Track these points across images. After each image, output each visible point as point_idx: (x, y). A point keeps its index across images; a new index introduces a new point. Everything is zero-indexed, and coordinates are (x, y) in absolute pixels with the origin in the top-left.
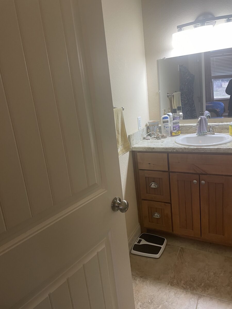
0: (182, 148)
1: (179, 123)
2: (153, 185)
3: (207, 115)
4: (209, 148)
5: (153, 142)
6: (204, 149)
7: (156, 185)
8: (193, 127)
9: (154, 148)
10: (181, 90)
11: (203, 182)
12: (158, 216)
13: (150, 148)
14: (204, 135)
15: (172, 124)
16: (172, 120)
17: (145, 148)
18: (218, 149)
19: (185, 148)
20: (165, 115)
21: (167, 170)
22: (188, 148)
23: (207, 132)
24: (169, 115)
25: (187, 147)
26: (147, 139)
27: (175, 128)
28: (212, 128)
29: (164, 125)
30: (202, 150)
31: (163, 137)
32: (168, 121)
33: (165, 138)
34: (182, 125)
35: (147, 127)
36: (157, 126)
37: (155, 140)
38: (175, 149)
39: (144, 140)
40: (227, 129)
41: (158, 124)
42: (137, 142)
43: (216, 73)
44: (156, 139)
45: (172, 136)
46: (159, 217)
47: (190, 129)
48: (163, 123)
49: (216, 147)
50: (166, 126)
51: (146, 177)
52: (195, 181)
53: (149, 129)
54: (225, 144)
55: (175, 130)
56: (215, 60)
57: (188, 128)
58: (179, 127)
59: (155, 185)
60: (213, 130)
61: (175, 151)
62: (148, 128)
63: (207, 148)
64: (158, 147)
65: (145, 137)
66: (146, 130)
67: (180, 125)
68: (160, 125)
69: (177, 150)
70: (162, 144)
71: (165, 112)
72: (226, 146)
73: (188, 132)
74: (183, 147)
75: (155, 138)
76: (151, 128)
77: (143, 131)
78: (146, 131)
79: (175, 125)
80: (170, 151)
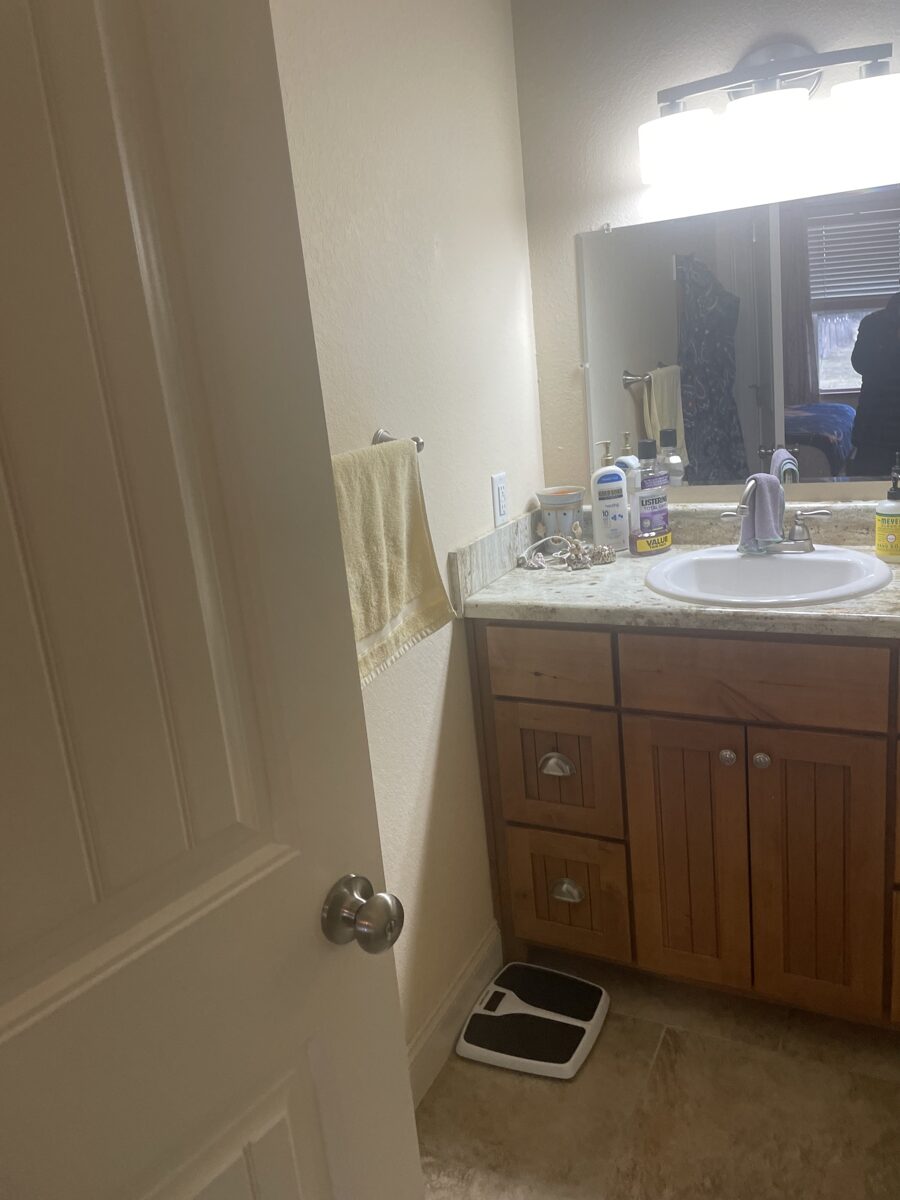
0: (671, 614)
1: (664, 499)
2: (553, 766)
3: (786, 467)
4: (789, 617)
5: (555, 583)
6: (766, 618)
7: (563, 765)
8: (725, 519)
9: (554, 610)
10: (685, 358)
11: (760, 757)
12: (575, 892)
13: (537, 609)
14: (770, 552)
15: (637, 502)
16: (639, 485)
17: (518, 608)
18: (824, 619)
19: (686, 615)
20: (607, 465)
21: (611, 702)
22: (698, 614)
23: (781, 539)
24: (624, 466)
25: (694, 608)
26: (534, 568)
27: (647, 523)
28: (803, 526)
29: (605, 509)
30: (756, 624)
31: (599, 558)
32: (620, 491)
33: (606, 563)
34: (680, 507)
35: (533, 515)
36: (574, 510)
37: (564, 572)
38: (642, 617)
39: (518, 570)
40: (868, 529)
41: (579, 504)
42: (489, 582)
43: (828, 288)
44: (570, 568)
45: (635, 553)
46: (577, 900)
47: (711, 524)
48: (600, 499)
49: (816, 612)
50: (612, 511)
51: (521, 729)
52: (727, 754)
53: (540, 525)
54: (856, 595)
55: (650, 530)
56: (827, 237)
57: (705, 523)
58: (666, 518)
59: (560, 762)
60: (805, 531)
61: (642, 622)
62: (537, 518)
63: (780, 617)
64: (573, 603)
65: (523, 558)
66: (529, 528)
67: (671, 507)
68: (586, 508)
69: (650, 622)
70: (592, 590)
71: (607, 452)
72: (860, 605)
73: (704, 539)
74: (678, 605)
75: (562, 561)
76: (550, 519)
77: (516, 533)
78: (527, 532)
79: (648, 510)
80: (623, 623)
